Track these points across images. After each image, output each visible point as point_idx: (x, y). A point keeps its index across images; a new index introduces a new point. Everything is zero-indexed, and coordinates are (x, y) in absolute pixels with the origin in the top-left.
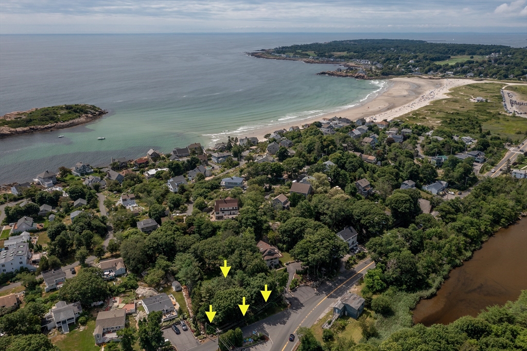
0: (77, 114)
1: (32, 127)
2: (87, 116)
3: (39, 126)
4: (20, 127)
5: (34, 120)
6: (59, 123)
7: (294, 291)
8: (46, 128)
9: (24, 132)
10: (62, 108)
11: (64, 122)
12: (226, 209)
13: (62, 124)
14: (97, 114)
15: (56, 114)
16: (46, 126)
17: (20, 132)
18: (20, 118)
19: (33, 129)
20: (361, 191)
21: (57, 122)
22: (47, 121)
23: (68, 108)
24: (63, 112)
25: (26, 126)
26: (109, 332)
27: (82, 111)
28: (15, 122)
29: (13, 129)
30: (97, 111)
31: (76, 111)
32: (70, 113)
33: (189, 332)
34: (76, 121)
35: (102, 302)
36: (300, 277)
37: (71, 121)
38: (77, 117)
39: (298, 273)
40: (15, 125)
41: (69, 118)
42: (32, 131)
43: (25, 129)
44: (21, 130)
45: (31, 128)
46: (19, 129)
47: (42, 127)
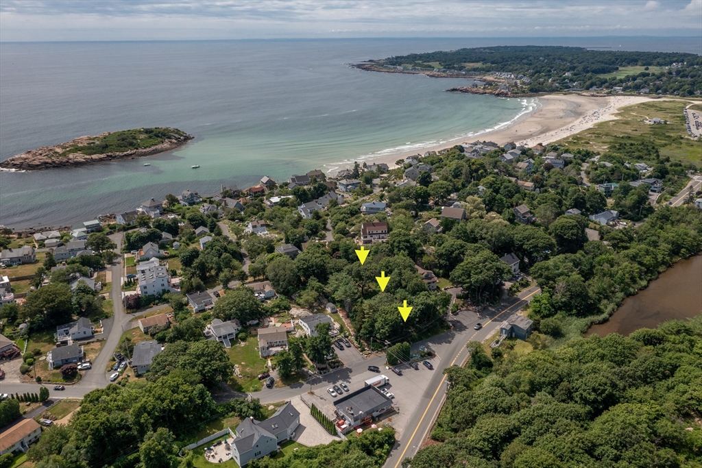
0: (159, 139)
1: (110, 154)
2: (171, 142)
3: (118, 153)
4: (95, 153)
5: (110, 145)
6: (140, 150)
7: (455, 315)
8: (125, 155)
9: (101, 160)
10: (140, 132)
11: (145, 148)
12: (375, 232)
13: (144, 150)
14: (182, 139)
15: (134, 138)
16: (125, 153)
17: (96, 159)
18: (93, 143)
19: (111, 156)
20: (520, 219)
21: (137, 149)
22: (126, 147)
23: (147, 131)
24: (142, 136)
25: (102, 153)
26: (272, 346)
27: (164, 135)
28: (89, 148)
29: (88, 157)
30: (182, 136)
31: (157, 136)
32: (151, 137)
33: (353, 348)
34: (159, 147)
35: (257, 321)
36: (461, 302)
37: (153, 148)
38: (159, 143)
39: (458, 297)
40: (89, 151)
41: (151, 143)
42: (110, 158)
43: (102, 156)
44: (97, 157)
45: (108, 156)
46: (94, 157)
47: (121, 154)
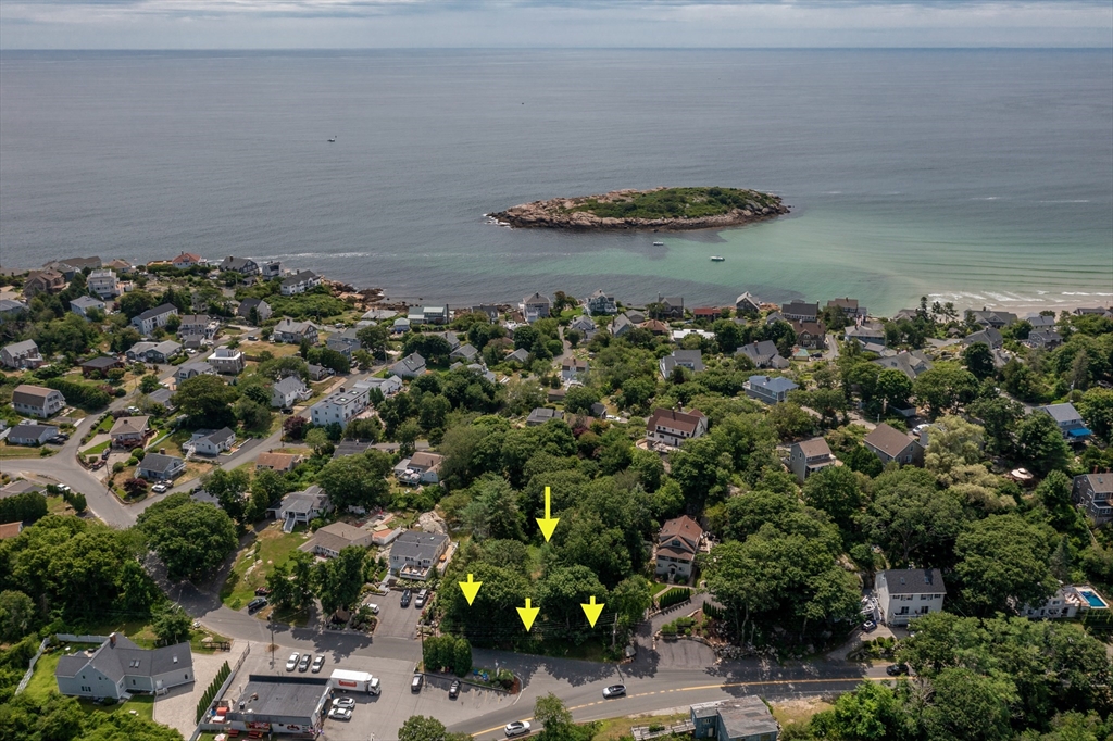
0: (724, 207)
1: (630, 220)
2: (740, 214)
3: (642, 220)
4: (610, 216)
5: (640, 207)
6: (681, 220)
7: (666, 641)
8: (652, 225)
9: (614, 226)
10: (701, 192)
11: (689, 218)
12: (669, 430)
13: (687, 221)
14: (767, 210)
15: (684, 202)
16: (653, 221)
17: (606, 225)
18: (623, 201)
19: (630, 223)
20: (1090, 504)
21: (676, 217)
22: (661, 212)
23: (714, 193)
24: (698, 200)
25: (621, 217)
26: (322, 555)
27: (735, 203)
28: (607, 206)
29: (597, 219)
30: (767, 206)
31: (723, 202)
32: (710, 202)
33: (420, 612)
34: (719, 218)
35: (363, 511)
37: (702, 219)
38: (719, 213)
39: (707, 609)
40: (603, 212)
41: (704, 212)
42: (629, 228)
43: (618, 221)
44: (609, 222)
45: (626, 222)
46: (607, 220)
47: (646, 222)
